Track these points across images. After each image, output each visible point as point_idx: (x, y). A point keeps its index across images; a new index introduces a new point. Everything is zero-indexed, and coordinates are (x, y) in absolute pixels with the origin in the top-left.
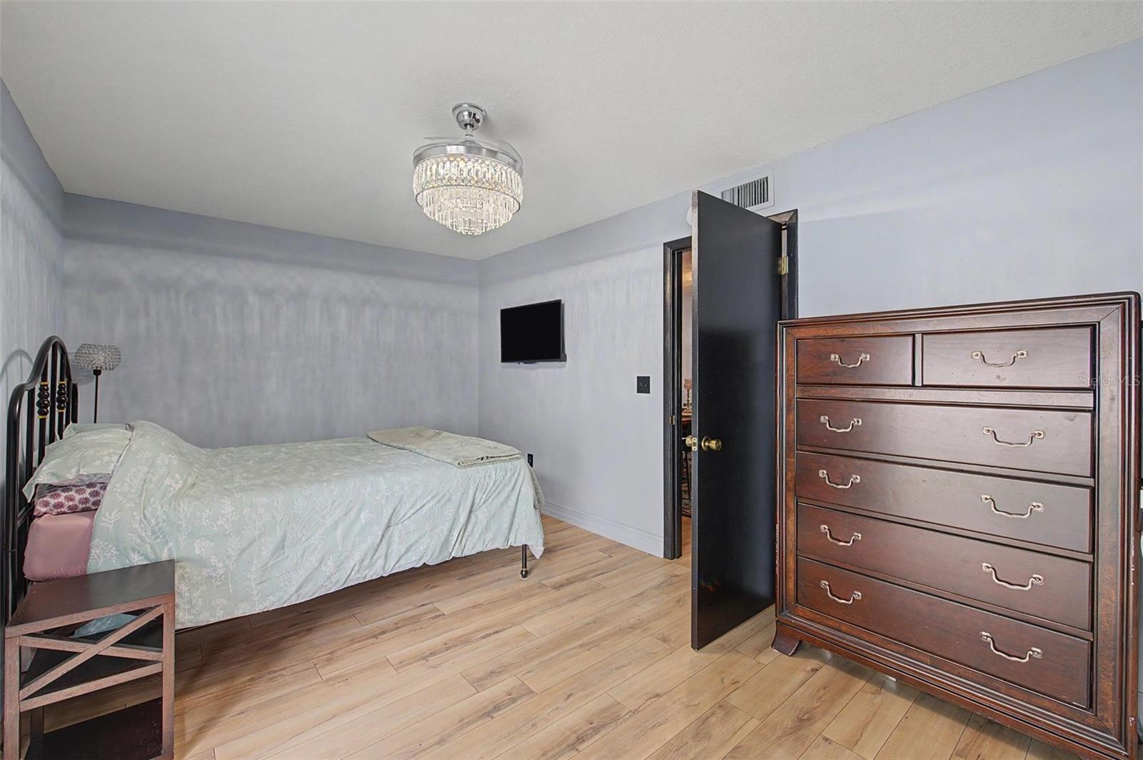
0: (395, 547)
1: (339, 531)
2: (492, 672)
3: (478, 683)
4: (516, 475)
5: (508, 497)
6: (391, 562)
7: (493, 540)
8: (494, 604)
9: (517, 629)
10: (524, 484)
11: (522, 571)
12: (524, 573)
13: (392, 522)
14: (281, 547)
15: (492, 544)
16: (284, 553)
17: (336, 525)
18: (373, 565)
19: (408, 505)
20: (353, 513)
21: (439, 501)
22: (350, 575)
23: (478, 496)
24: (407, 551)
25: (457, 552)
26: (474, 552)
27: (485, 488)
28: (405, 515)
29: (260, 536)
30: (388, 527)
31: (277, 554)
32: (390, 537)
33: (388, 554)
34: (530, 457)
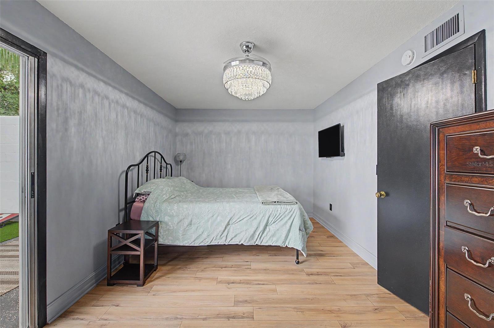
0: (230, 233)
1: (210, 223)
2: (246, 301)
3: (237, 303)
4: (292, 213)
5: (286, 222)
6: (229, 239)
7: (277, 241)
8: (274, 271)
9: (273, 287)
10: (296, 217)
11: (296, 261)
12: (297, 262)
13: (230, 223)
14: (190, 224)
15: (275, 243)
16: (191, 226)
17: (208, 220)
18: (221, 239)
19: (238, 217)
20: (215, 217)
21: (250, 218)
22: (212, 240)
23: (270, 219)
24: (235, 236)
25: (258, 242)
26: (267, 244)
27: (274, 216)
28: (236, 221)
29: (184, 219)
30: (228, 224)
31: (189, 226)
32: (229, 230)
33: (228, 236)
34: (331, 205)
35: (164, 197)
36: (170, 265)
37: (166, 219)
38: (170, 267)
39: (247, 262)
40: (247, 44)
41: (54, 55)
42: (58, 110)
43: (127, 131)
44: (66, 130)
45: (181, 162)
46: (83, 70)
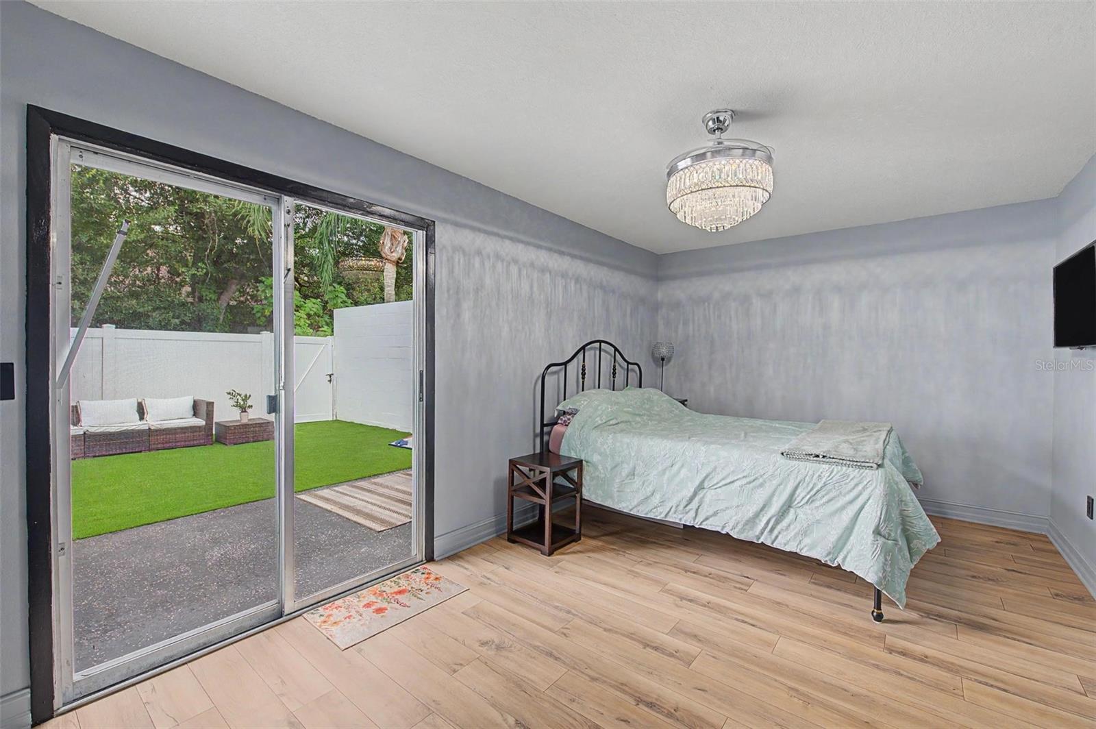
0: (705, 506)
1: (666, 477)
2: (695, 636)
3: (677, 631)
4: (860, 487)
5: (843, 508)
6: (700, 518)
7: (812, 547)
8: (798, 613)
10: (870, 501)
11: (873, 612)
12: (875, 614)
13: (706, 485)
14: (632, 474)
15: (808, 551)
16: (634, 478)
17: (664, 471)
18: (687, 513)
19: (720, 477)
20: (676, 468)
21: (749, 483)
22: (669, 512)
23: (801, 493)
24: (715, 514)
25: (766, 539)
26: (787, 549)
27: (809, 488)
28: (717, 483)
29: (622, 462)
30: (701, 487)
31: (630, 477)
32: (703, 497)
33: (699, 510)
34: (1090, 502)
35: (597, 421)
36: (600, 540)
37: (596, 458)
38: (600, 543)
39: (748, 577)
40: (715, 116)
41: (445, 221)
42: (448, 291)
43: (549, 310)
44: (459, 316)
45: (663, 359)
46: (479, 230)
